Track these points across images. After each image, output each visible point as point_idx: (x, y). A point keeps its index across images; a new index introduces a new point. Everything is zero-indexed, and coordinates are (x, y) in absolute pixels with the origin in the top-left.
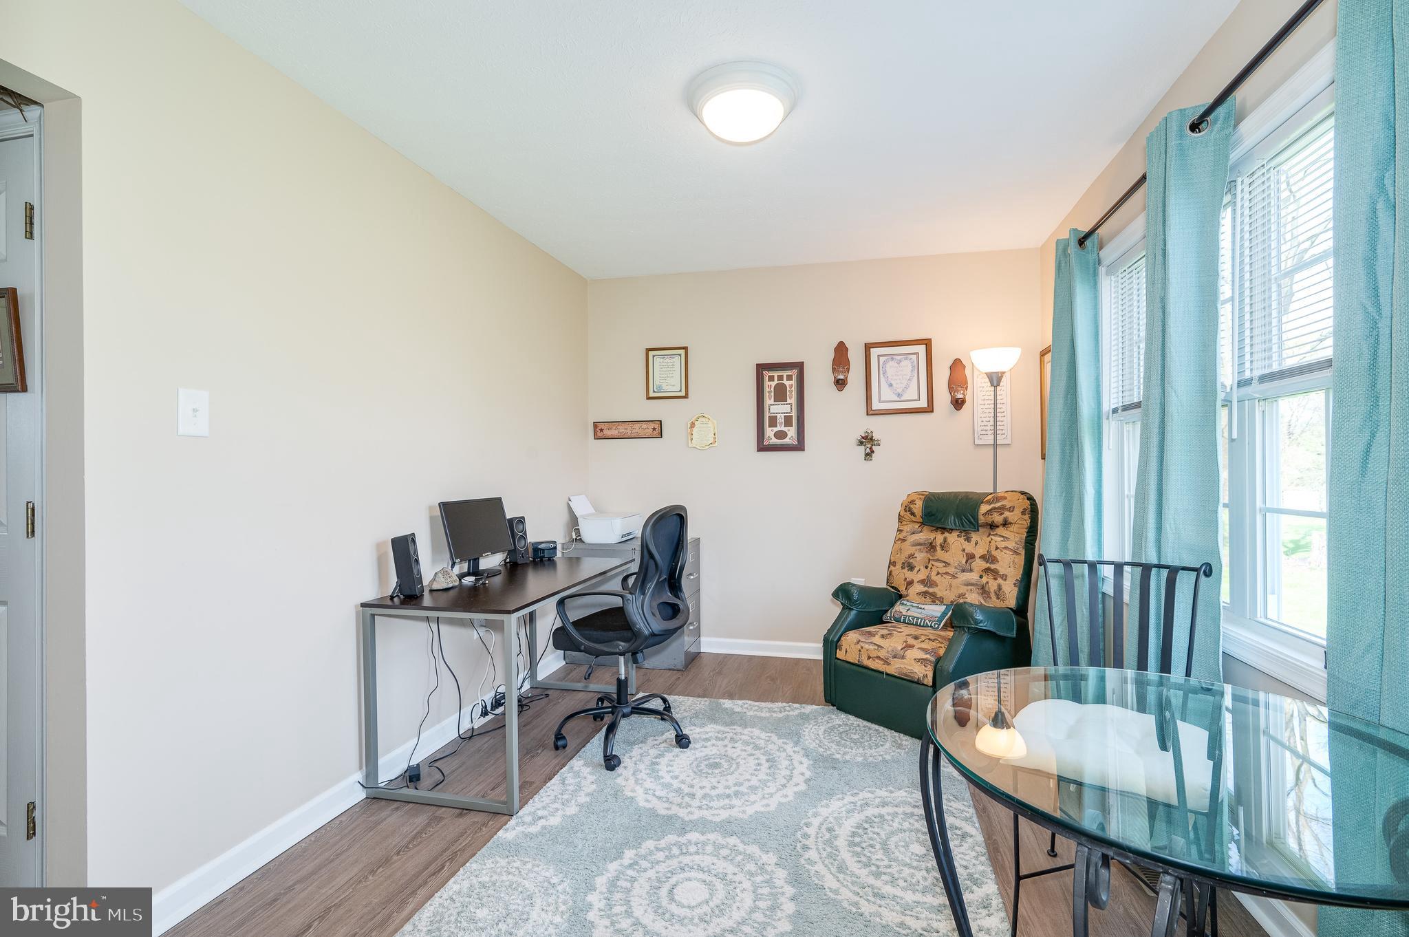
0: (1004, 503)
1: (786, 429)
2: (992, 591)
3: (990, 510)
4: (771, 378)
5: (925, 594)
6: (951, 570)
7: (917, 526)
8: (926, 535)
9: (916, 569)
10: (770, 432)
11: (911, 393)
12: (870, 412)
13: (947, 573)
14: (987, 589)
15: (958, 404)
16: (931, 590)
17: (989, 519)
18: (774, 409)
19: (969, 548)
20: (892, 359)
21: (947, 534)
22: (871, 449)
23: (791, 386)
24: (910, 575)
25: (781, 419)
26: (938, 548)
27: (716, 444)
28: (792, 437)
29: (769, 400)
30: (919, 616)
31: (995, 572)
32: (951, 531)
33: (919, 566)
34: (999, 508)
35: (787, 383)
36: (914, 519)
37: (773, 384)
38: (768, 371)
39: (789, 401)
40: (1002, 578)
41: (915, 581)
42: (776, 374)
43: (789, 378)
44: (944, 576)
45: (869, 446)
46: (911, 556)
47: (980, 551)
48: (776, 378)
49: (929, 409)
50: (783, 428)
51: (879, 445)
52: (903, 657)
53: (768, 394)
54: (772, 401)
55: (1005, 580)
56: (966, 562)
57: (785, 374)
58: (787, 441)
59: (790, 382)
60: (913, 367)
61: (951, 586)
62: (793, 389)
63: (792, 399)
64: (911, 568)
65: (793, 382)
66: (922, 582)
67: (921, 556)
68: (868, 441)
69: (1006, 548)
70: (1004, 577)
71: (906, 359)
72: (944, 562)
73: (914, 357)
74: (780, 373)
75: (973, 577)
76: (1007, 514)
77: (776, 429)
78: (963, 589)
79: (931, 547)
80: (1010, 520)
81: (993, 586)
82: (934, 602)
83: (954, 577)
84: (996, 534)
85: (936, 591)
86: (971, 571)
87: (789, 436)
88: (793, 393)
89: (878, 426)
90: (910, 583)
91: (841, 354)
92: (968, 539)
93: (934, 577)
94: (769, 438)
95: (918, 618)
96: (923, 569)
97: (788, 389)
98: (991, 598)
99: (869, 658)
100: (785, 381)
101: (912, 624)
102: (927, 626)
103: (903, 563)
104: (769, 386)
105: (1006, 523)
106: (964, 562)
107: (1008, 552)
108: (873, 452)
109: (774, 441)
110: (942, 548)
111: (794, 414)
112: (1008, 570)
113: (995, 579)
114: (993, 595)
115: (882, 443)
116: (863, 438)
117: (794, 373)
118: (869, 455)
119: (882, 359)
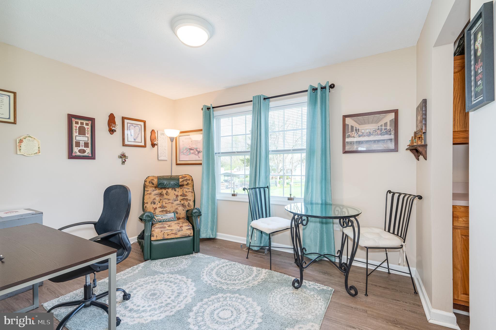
0: (186, 178)
1: (85, 149)
2: (187, 205)
3: (183, 181)
4: (77, 123)
5: (162, 211)
6: (171, 201)
7: (154, 188)
8: (158, 191)
9: (156, 203)
10: (76, 150)
11: (139, 140)
12: (124, 145)
13: (169, 203)
14: (184, 205)
15: (153, 145)
16: (165, 209)
17: (182, 183)
18: (79, 138)
19: (176, 193)
20: (132, 125)
21: (167, 190)
22: (125, 160)
23: (88, 128)
24: (155, 206)
25: (82, 143)
26: (165, 195)
27: (40, 154)
28: (88, 152)
29: (75, 134)
30: (166, 218)
31: (187, 199)
32: (168, 188)
33: (157, 202)
34: (186, 180)
35: (86, 127)
36: (153, 186)
37: (78, 126)
38: (75, 119)
39: (87, 135)
40: (189, 201)
41: (157, 207)
42: (80, 121)
43: (87, 124)
44: (169, 204)
45: (124, 158)
46: (154, 199)
47: (179, 194)
48: (79, 123)
49: (145, 146)
50: (83, 148)
51: (127, 158)
52: (182, 230)
53: (75, 130)
54: (77, 134)
55: (190, 201)
56: (176, 198)
57: (85, 122)
58: (86, 154)
59: (88, 127)
60: (140, 130)
61: (172, 206)
62: (89, 130)
63: (89, 135)
64: (154, 203)
65: (89, 127)
66: (160, 207)
67: (158, 199)
68: (123, 157)
69: (189, 191)
70: (190, 200)
71: (137, 126)
72: (168, 199)
73: (140, 126)
74: (82, 121)
75: (178, 202)
76: (188, 181)
77: (79, 148)
78: (177, 207)
79: (161, 195)
80: (189, 183)
81: (186, 203)
82: (167, 213)
83: (172, 203)
84: (185, 188)
85: (167, 209)
86: (178, 200)
87: (87, 152)
88: (89, 132)
89: (127, 151)
90: (156, 209)
91: (112, 119)
92: (175, 190)
93: (164, 205)
94: (76, 152)
95: (168, 219)
96: (158, 203)
97: (86, 129)
98: (186, 207)
99: (168, 235)
100: (84, 126)
101: (167, 221)
102: (172, 220)
103: (151, 202)
104: (76, 127)
105: (188, 184)
106: (175, 198)
107: (190, 193)
108: (125, 161)
109: (78, 154)
110: (167, 194)
111: (89, 142)
112: (191, 198)
113: (187, 201)
114: (187, 206)
115: (129, 158)
116: (122, 155)
117: (90, 123)
118: (123, 163)
119: (129, 124)
